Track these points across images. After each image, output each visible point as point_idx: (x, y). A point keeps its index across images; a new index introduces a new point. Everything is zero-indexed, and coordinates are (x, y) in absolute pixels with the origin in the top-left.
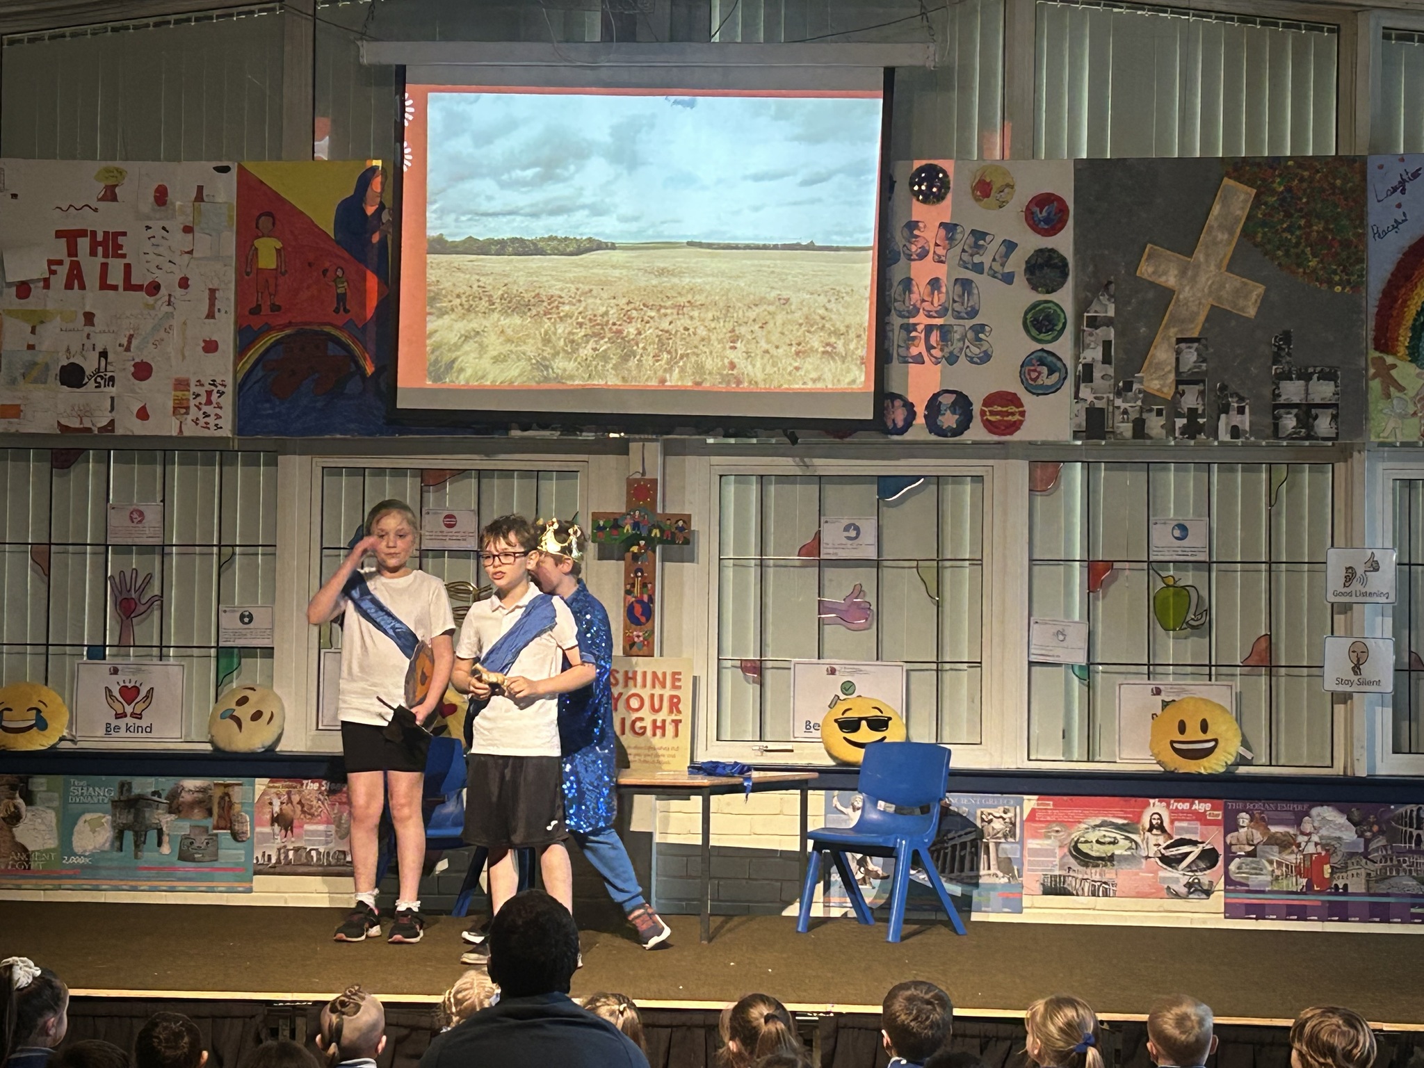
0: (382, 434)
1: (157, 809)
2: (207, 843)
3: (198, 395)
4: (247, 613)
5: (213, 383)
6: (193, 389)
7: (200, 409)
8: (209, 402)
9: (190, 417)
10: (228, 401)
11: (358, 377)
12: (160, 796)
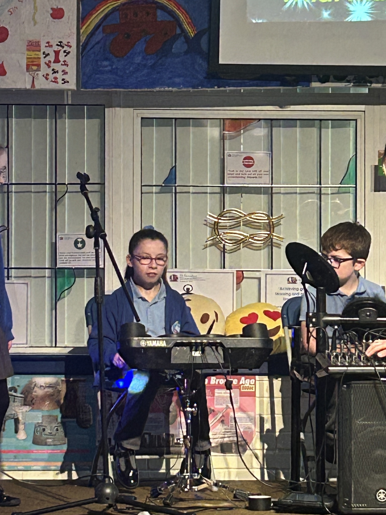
0: (203, 86)
1: (14, 401)
2: (57, 430)
3: (48, 54)
4: (80, 240)
5: (60, 44)
6: (43, 49)
7: (49, 67)
8: (57, 61)
9: (40, 73)
10: (72, 60)
11: (183, 39)
12: (16, 391)
